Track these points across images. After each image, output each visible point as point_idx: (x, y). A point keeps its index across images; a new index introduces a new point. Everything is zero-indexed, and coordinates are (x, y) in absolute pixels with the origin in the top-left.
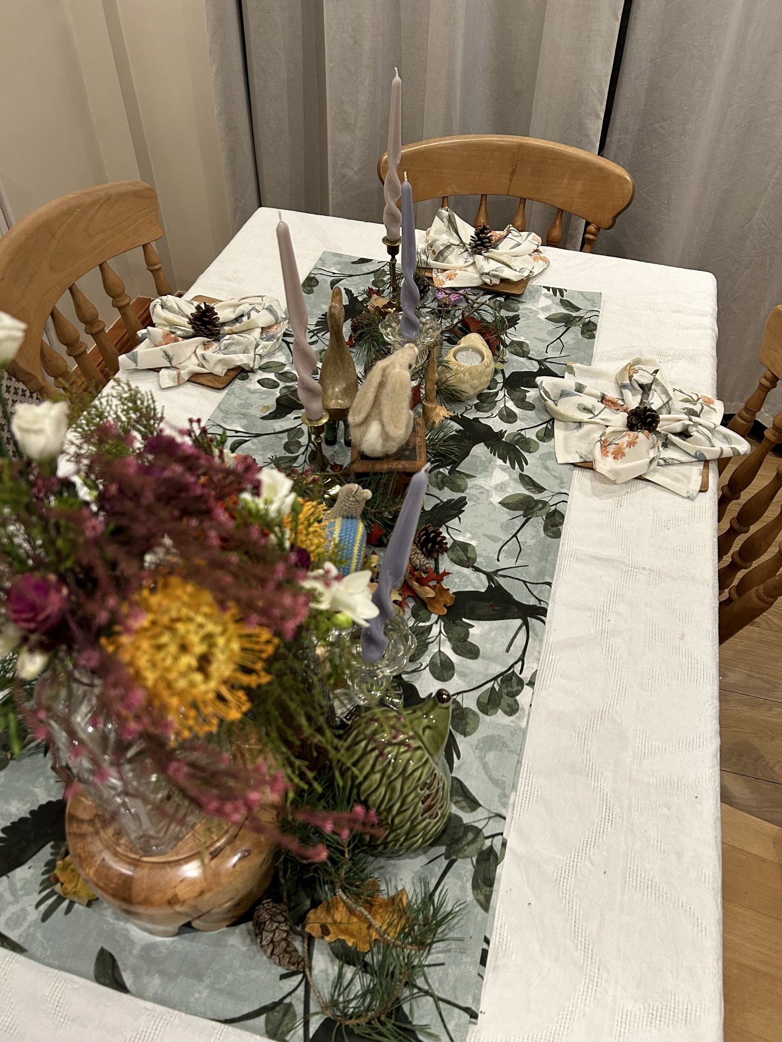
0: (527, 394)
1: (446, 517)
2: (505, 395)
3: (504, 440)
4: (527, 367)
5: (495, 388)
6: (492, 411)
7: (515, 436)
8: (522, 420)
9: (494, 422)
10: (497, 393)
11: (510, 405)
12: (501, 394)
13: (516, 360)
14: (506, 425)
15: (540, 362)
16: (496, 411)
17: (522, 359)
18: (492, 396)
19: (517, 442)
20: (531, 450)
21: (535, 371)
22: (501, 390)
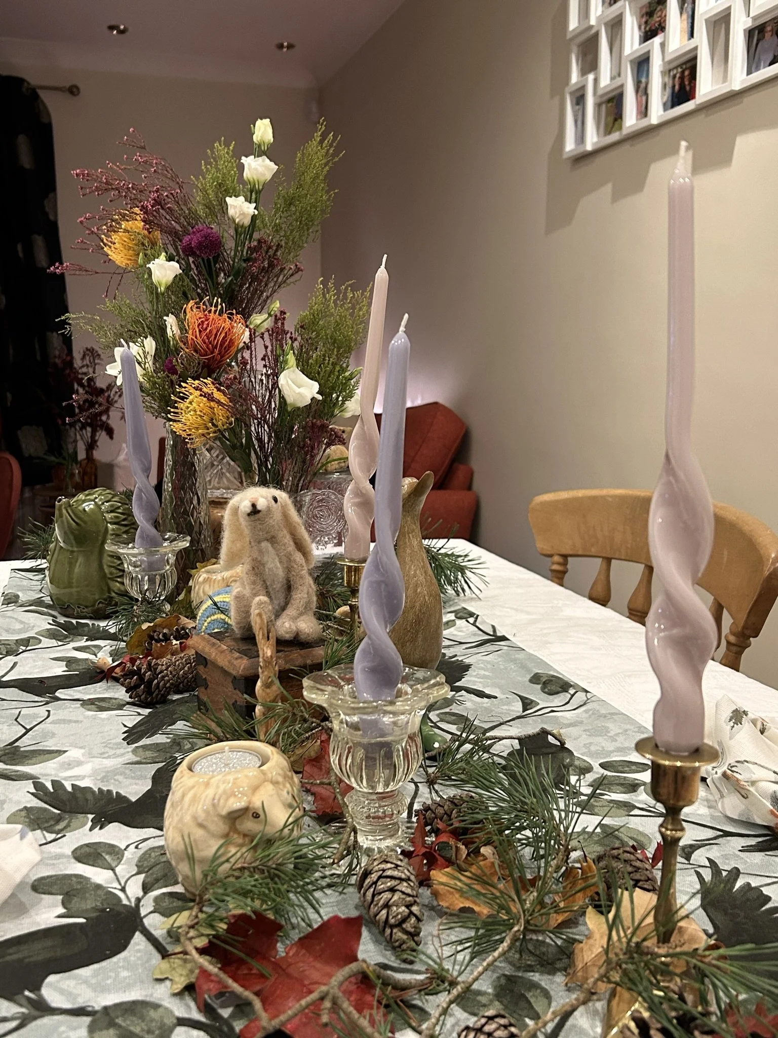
0: (62, 910)
1: (146, 723)
2: (123, 890)
3: (91, 817)
4: (86, 982)
5: (157, 900)
6: (141, 852)
7: (68, 826)
8: (59, 857)
9: (128, 838)
10: (146, 888)
11: (98, 875)
12: (134, 889)
13: (129, 987)
14: (95, 839)
15: (42, 1009)
16: (131, 855)
17: (110, 999)
18: (157, 880)
19: (59, 819)
20: (24, 813)
21: (52, 979)
22: (138, 900)
